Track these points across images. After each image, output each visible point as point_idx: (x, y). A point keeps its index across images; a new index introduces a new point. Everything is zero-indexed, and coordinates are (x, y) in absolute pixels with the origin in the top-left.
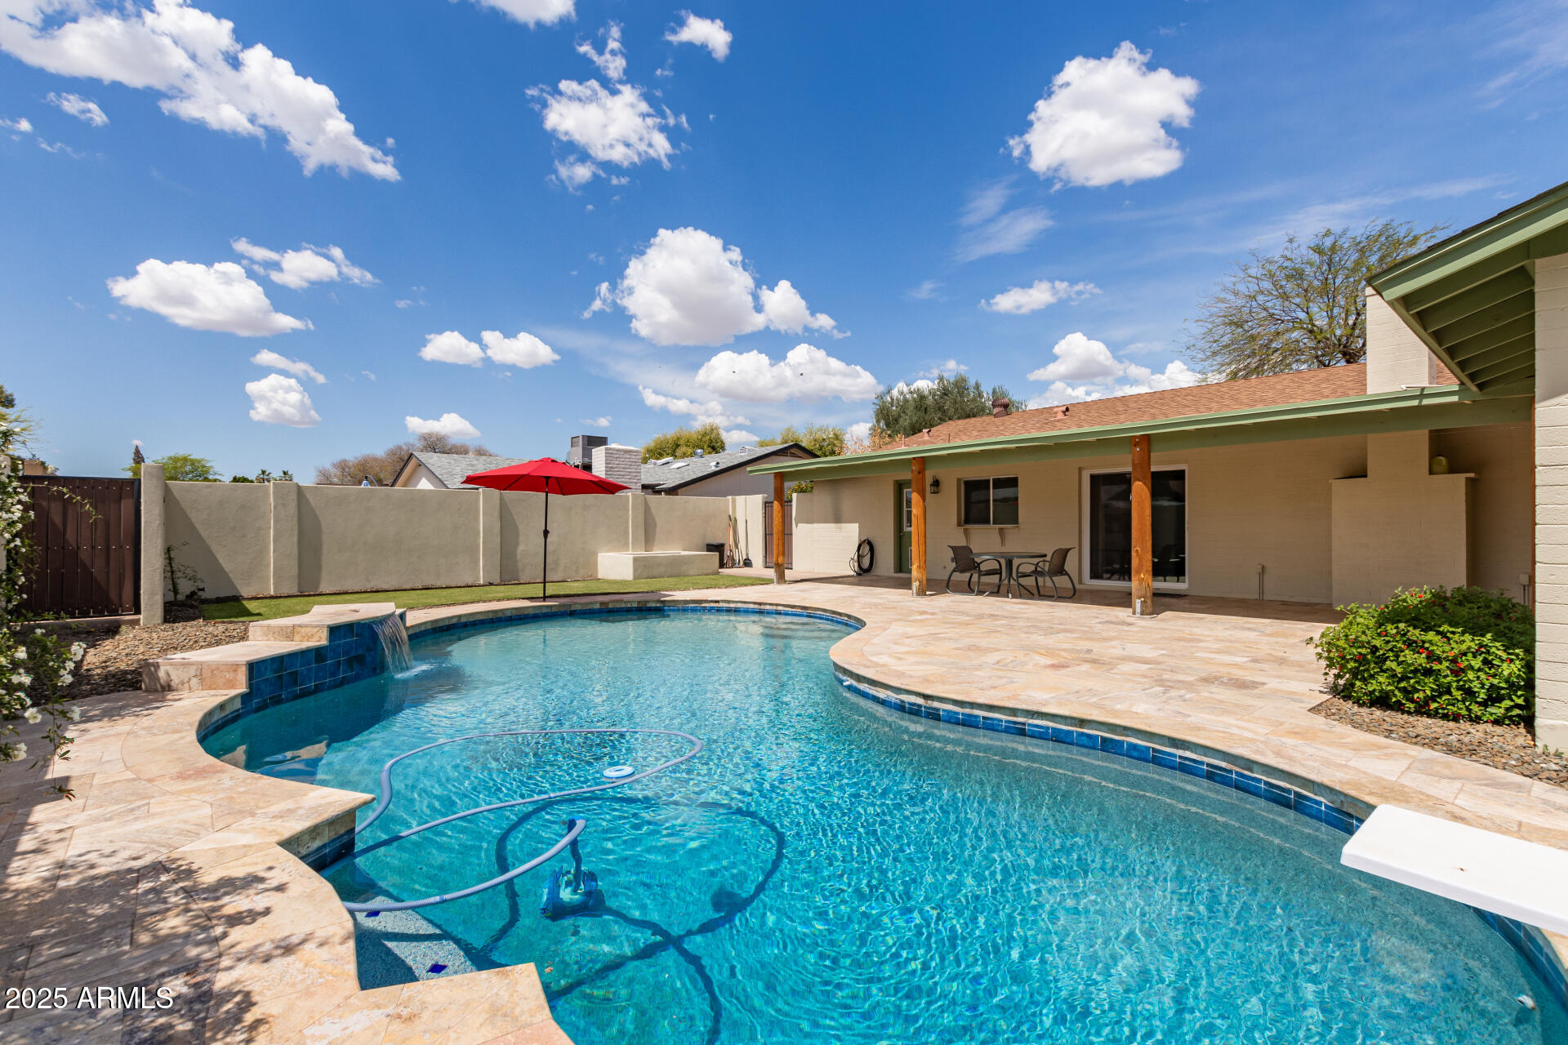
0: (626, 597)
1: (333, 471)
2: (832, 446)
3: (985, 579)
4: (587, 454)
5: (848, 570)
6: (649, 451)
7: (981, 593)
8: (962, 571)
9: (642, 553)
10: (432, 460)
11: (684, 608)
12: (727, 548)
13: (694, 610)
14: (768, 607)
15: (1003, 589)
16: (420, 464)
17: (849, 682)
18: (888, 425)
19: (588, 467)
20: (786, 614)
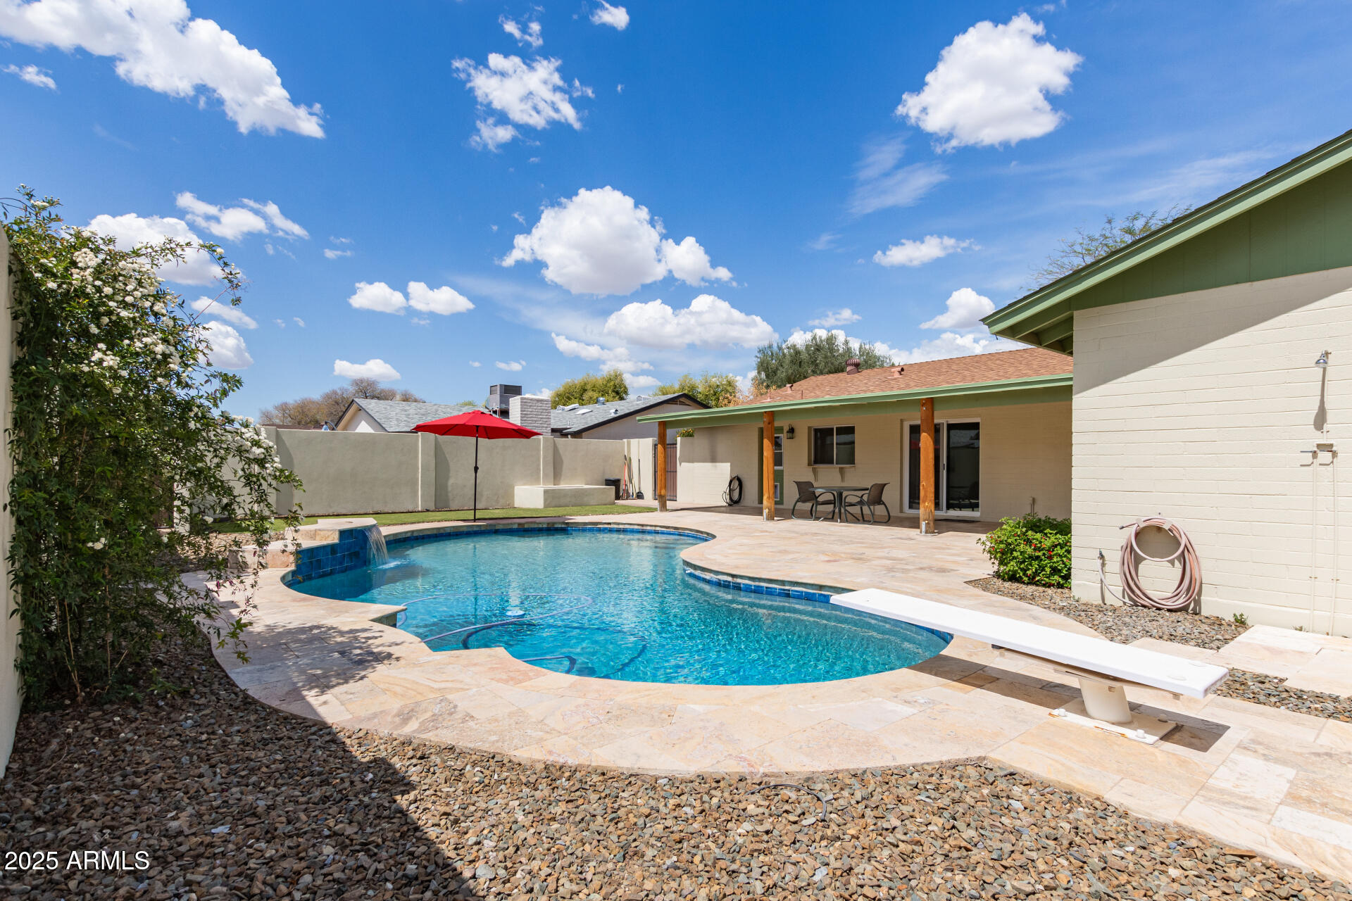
0: (538, 520)
1: (275, 412)
2: (724, 391)
3: (820, 508)
4: (504, 400)
5: (722, 501)
6: (558, 395)
7: (817, 519)
8: (804, 501)
9: (551, 487)
10: (371, 405)
11: (583, 529)
12: (622, 483)
13: (591, 530)
14: (648, 528)
15: (837, 515)
16: (360, 409)
17: (690, 570)
18: (767, 376)
19: (505, 413)
20: (663, 533)
